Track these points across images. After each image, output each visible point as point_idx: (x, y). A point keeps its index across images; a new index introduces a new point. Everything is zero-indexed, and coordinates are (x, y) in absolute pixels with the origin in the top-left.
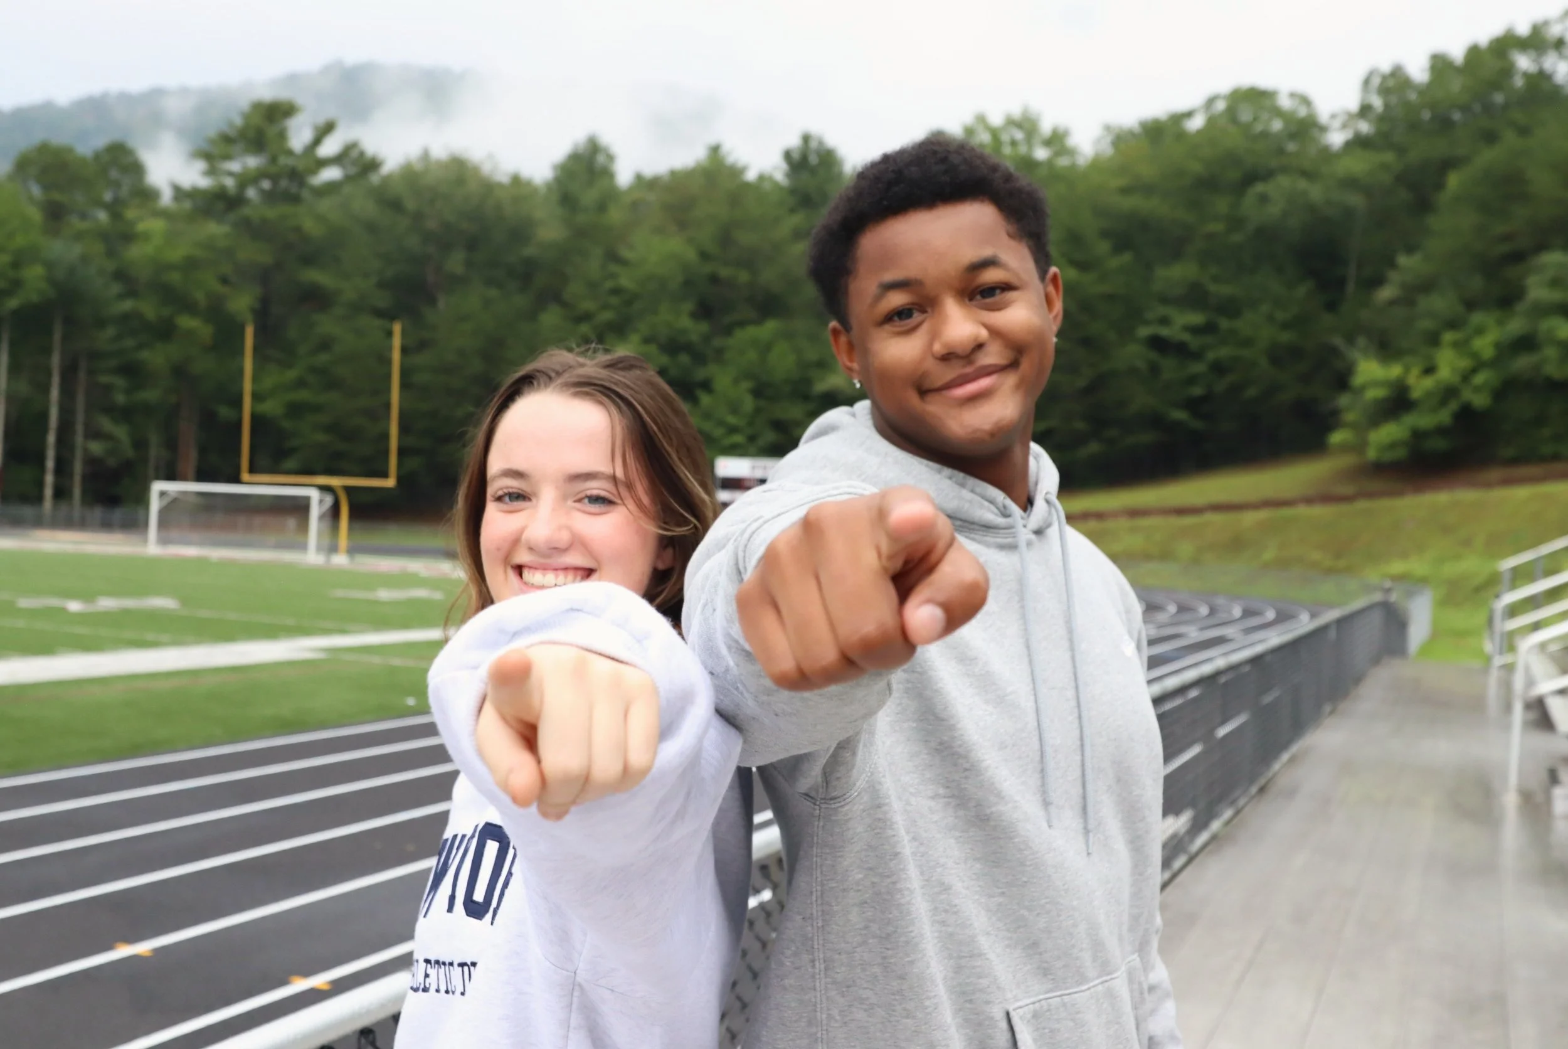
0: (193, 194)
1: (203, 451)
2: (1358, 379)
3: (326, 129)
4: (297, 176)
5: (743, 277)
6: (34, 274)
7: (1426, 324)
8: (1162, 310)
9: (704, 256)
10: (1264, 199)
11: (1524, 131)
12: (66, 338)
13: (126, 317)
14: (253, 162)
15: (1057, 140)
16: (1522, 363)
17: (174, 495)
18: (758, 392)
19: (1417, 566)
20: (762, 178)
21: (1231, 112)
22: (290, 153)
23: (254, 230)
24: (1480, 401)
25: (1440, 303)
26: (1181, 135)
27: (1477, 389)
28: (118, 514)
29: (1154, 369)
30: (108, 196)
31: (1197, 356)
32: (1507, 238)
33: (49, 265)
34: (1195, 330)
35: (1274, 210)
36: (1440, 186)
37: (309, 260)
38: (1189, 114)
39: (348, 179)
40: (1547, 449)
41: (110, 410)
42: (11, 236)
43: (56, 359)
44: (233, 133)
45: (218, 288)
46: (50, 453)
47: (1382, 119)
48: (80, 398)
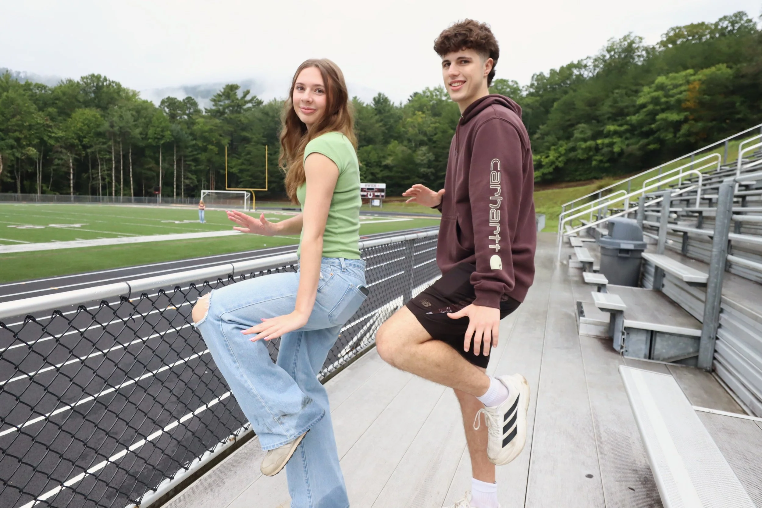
0: (211, 111)
1: (217, 182)
3: (248, 92)
4: (239, 106)
6: (168, 134)
7: (547, 144)
11: (575, 91)
12: (177, 152)
13: (194, 146)
14: (227, 102)
16: (572, 155)
17: (209, 193)
19: (544, 209)
20: (367, 105)
22: (237, 99)
23: (229, 121)
24: (560, 165)
25: (550, 138)
27: (560, 162)
28: (194, 199)
30: (187, 112)
32: (569, 120)
33: (172, 131)
36: (552, 106)
37: (243, 129)
39: (254, 106)
40: (578, 178)
41: (191, 171)
42: (161, 123)
43: (175, 157)
44: (221, 94)
45: (219, 137)
46: (175, 183)
47: (537, 88)
48: (182, 168)
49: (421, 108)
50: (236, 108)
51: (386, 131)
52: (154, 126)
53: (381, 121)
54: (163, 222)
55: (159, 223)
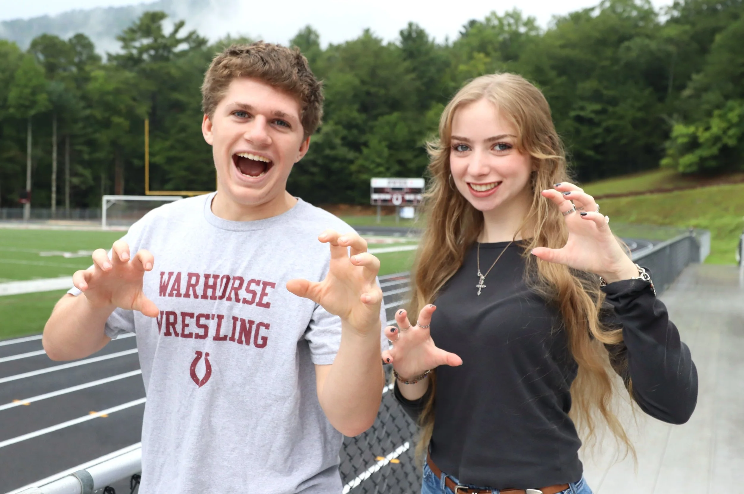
0: (117, 57)
1: (127, 181)
2: (674, 134)
3: (180, 25)
4: (167, 48)
5: (382, 92)
6: (42, 98)
7: (706, 107)
8: (581, 103)
9: (363, 82)
10: (628, 49)
12: (59, 128)
13: (87, 118)
14: (146, 41)
15: (530, 23)
17: (114, 202)
18: (391, 147)
19: (703, 221)
20: (389, 44)
21: (612, 7)
22: (163, 37)
23: (148, 75)
24: (731, 142)
25: (712, 97)
26: (589, 19)
27: (730, 137)
28: (88, 212)
29: (578, 132)
30: (76, 60)
31: (598, 124)
33: (49, 93)
34: (597, 112)
35: (633, 54)
36: (712, 41)
37: (174, 88)
38: (592, 9)
39: (191, 49)
41: (82, 162)
42: (30, 79)
43: (54, 139)
44: (135, 28)
45: (131, 103)
46: (54, 184)
47: (684, 9)
48: (67, 158)
49: (483, 48)
51: (423, 88)
52: (18, 86)
53: (414, 70)
54: (43, 254)
55: (37, 257)
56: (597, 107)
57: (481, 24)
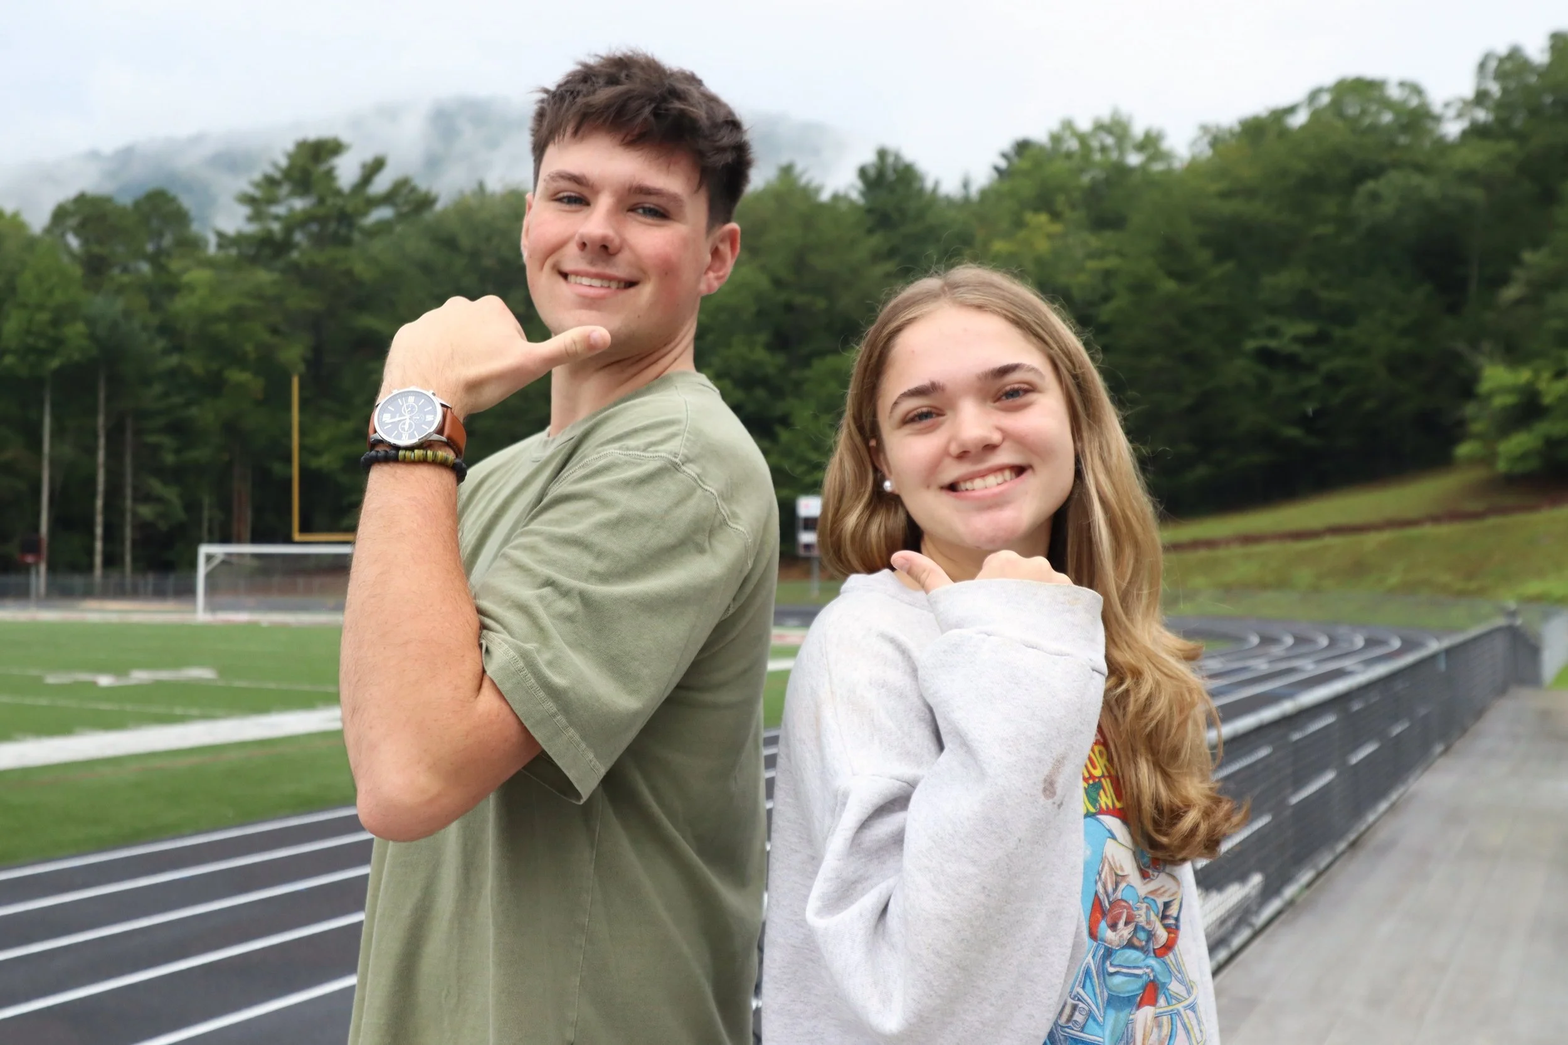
0: (238, 240)
1: (258, 511)
2: (1485, 386)
3: (377, 165)
4: (346, 218)
5: (820, 303)
6: (75, 331)
7: (1556, 323)
8: (1271, 321)
9: (778, 283)
10: (1375, 197)
12: (109, 399)
13: (172, 373)
14: (299, 204)
15: (1150, 143)
17: (225, 558)
20: (836, 197)
21: (1337, 105)
22: (338, 193)
23: (306, 276)
26: (1284, 133)
28: (171, 580)
29: (1264, 385)
30: (150, 248)
31: (1310, 368)
33: (90, 321)
34: (1306, 341)
35: (1387, 209)
37: (362, 305)
38: (1291, 110)
39: (401, 217)
41: (161, 472)
42: (50, 292)
43: (101, 420)
44: (277, 175)
45: (266, 337)
46: (99, 519)
47: (1500, 105)
48: (128, 460)
49: (1044, 202)
50: (332, 226)
52: (24, 306)
53: (892, 253)
54: (51, 679)
55: (37, 686)
56: (1307, 328)
57: (1041, 148)
